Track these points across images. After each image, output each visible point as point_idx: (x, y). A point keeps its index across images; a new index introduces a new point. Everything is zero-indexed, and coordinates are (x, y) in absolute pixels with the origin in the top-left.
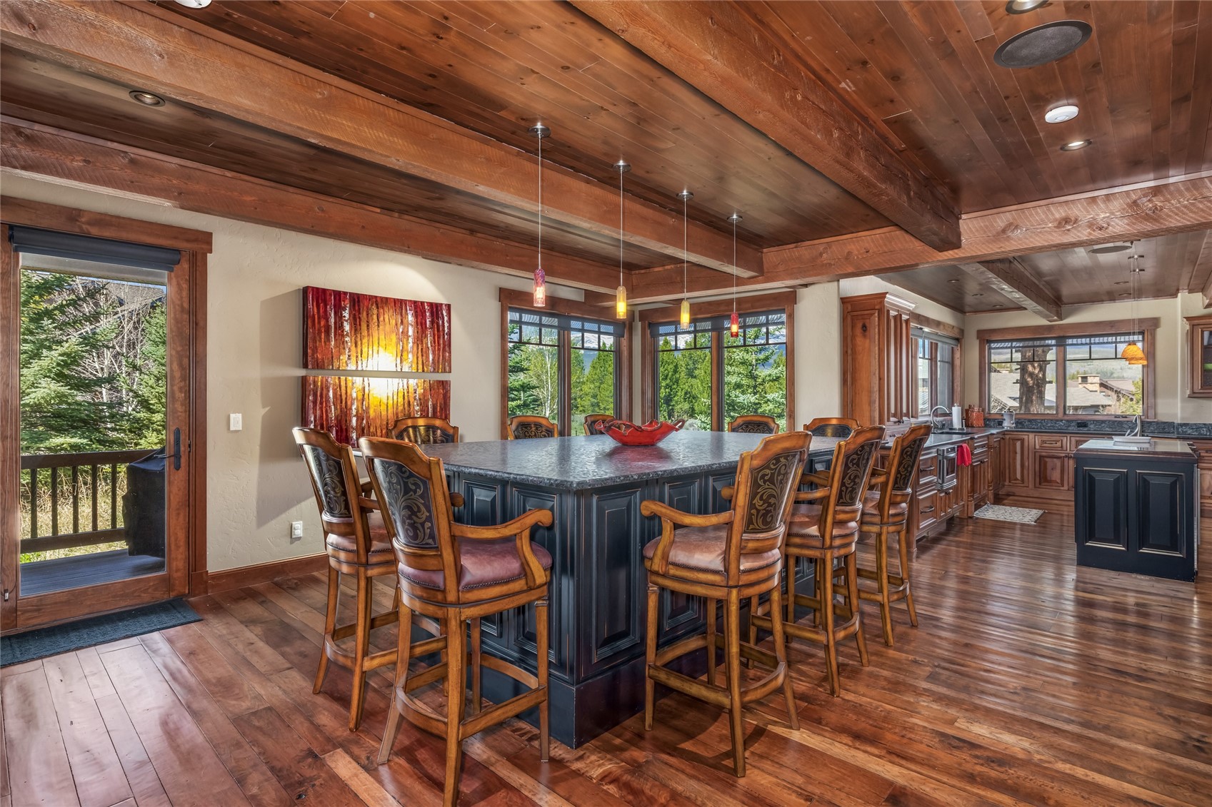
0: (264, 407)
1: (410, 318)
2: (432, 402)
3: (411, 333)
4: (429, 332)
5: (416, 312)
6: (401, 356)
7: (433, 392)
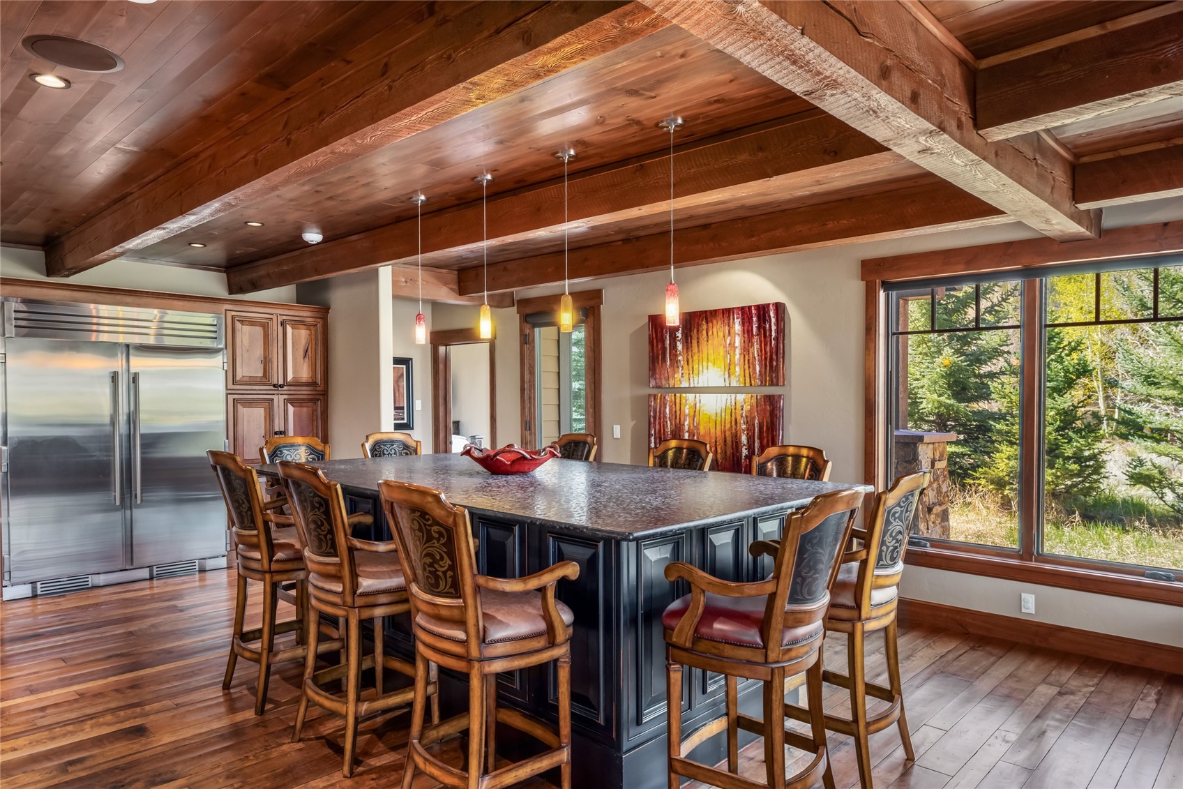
0: (632, 420)
1: (737, 327)
2: (759, 420)
3: (737, 343)
4: (755, 339)
5: (743, 319)
6: (729, 368)
7: (759, 408)
